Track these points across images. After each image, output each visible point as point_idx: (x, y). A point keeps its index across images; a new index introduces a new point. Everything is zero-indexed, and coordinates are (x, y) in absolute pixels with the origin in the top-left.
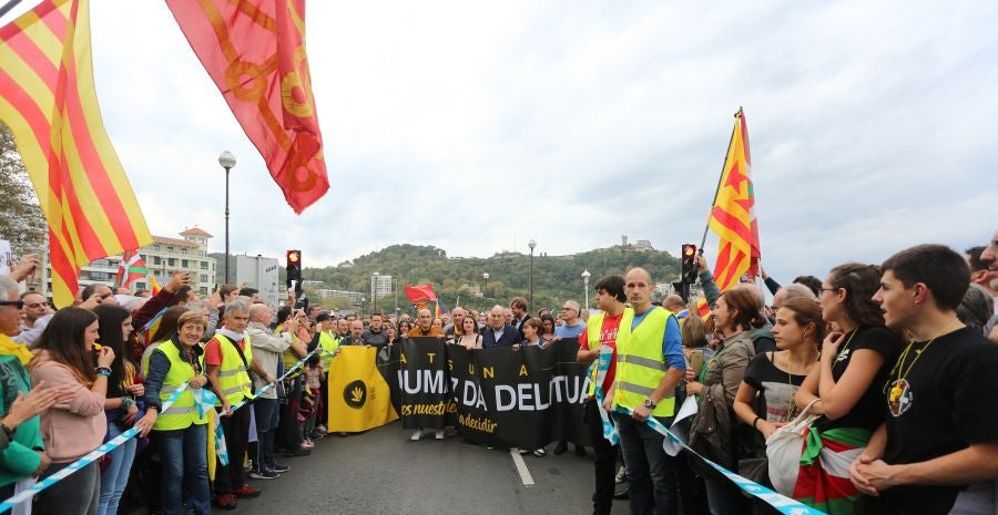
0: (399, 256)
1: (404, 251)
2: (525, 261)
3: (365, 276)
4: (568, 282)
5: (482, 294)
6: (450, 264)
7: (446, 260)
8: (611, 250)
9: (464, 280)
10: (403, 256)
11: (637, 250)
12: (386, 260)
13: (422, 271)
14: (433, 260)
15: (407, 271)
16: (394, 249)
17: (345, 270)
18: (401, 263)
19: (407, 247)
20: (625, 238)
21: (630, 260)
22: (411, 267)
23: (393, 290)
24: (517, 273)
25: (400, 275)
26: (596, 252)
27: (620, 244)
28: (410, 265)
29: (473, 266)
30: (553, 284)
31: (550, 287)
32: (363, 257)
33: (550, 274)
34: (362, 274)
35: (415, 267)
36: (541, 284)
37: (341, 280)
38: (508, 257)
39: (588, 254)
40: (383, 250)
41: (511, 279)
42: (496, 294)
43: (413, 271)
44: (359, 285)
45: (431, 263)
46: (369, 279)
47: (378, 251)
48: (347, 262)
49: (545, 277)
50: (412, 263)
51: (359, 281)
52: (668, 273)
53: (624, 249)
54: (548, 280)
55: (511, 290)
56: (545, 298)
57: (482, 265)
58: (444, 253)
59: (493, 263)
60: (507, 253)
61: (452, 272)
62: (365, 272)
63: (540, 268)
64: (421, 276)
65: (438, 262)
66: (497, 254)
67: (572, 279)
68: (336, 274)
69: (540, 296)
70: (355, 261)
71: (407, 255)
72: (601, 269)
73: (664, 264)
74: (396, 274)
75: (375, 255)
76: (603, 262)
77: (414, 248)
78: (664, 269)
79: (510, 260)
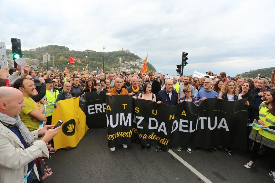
0: (53, 49)
1: (55, 47)
2: (94, 53)
3: (40, 54)
4: (106, 60)
5: (81, 62)
6: (71, 52)
7: (69, 51)
8: (119, 52)
9: (75, 58)
10: (54, 49)
11: (126, 52)
12: (48, 49)
13: (61, 54)
14: (65, 51)
15: (56, 54)
16: (51, 46)
17: (33, 52)
18: (54, 51)
19: (55, 46)
20: (122, 49)
21: (124, 54)
22: (57, 52)
23: (51, 59)
24: (92, 56)
25: (53, 55)
26: (114, 52)
27: (121, 50)
28: (56, 52)
29: (78, 53)
30: (102, 60)
31: (101, 61)
32: (39, 48)
33: (101, 57)
34: (39, 54)
35: (58, 52)
36: (98, 60)
37: (31, 55)
38: (89, 51)
39: (112, 52)
40: (47, 46)
41: (90, 58)
42: (85, 62)
43: (58, 54)
44: (38, 57)
45: (64, 51)
46: (42, 55)
48: (33, 49)
49: (100, 58)
50: (57, 51)
51: (38, 56)
52: (134, 59)
53: (122, 51)
54: (101, 59)
55: (90, 61)
56: (100, 64)
57: (81, 53)
58: (68, 49)
59: (84, 53)
60: (89, 50)
61: (71, 55)
62: (40, 53)
63: (99, 55)
64: (61, 56)
65: (66, 51)
66: (85, 51)
67: (108, 59)
68: (29, 53)
69: (98, 63)
70: (36, 49)
71: (56, 49)
72: (116, 57)
73: (133, 57)
74: (52, 54)
75: (43, 48)
76: (116, 55)
77: (58, 46)
78: (133, 58)
79: (89, 52)
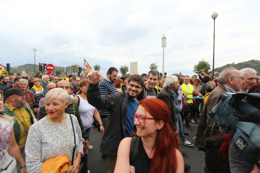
0: (28, 66)
12: (25, 67)
16: (27, 65)
17: (16, 69)
18: (29, 68)
19: (30, 64)
22: (31, 69)
32: (20, 66)
34: (20, 70)
43: (31, 70)
46: (21, 71)
47: (24, 65)
48: (16, 67)
62: (21, 70)
64: (32, 71)
68: (13, 70)
70: (18, 67)
71: (30, 66)
75: (22, 66)
